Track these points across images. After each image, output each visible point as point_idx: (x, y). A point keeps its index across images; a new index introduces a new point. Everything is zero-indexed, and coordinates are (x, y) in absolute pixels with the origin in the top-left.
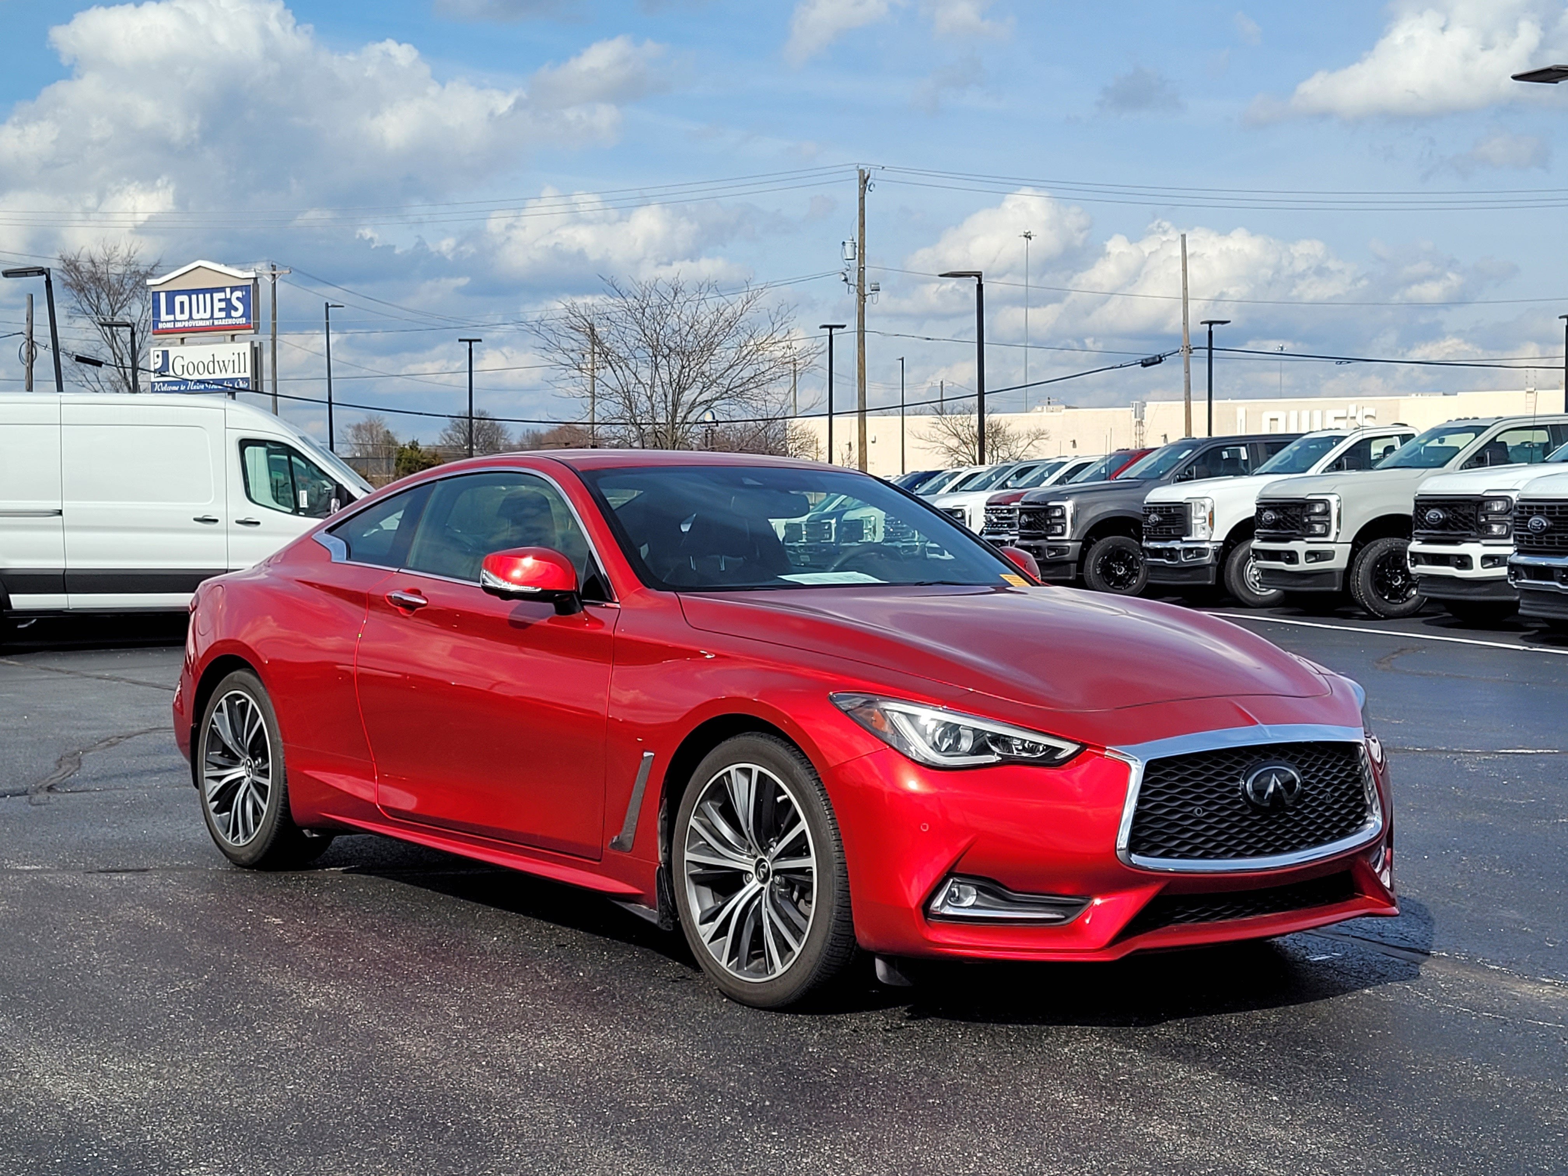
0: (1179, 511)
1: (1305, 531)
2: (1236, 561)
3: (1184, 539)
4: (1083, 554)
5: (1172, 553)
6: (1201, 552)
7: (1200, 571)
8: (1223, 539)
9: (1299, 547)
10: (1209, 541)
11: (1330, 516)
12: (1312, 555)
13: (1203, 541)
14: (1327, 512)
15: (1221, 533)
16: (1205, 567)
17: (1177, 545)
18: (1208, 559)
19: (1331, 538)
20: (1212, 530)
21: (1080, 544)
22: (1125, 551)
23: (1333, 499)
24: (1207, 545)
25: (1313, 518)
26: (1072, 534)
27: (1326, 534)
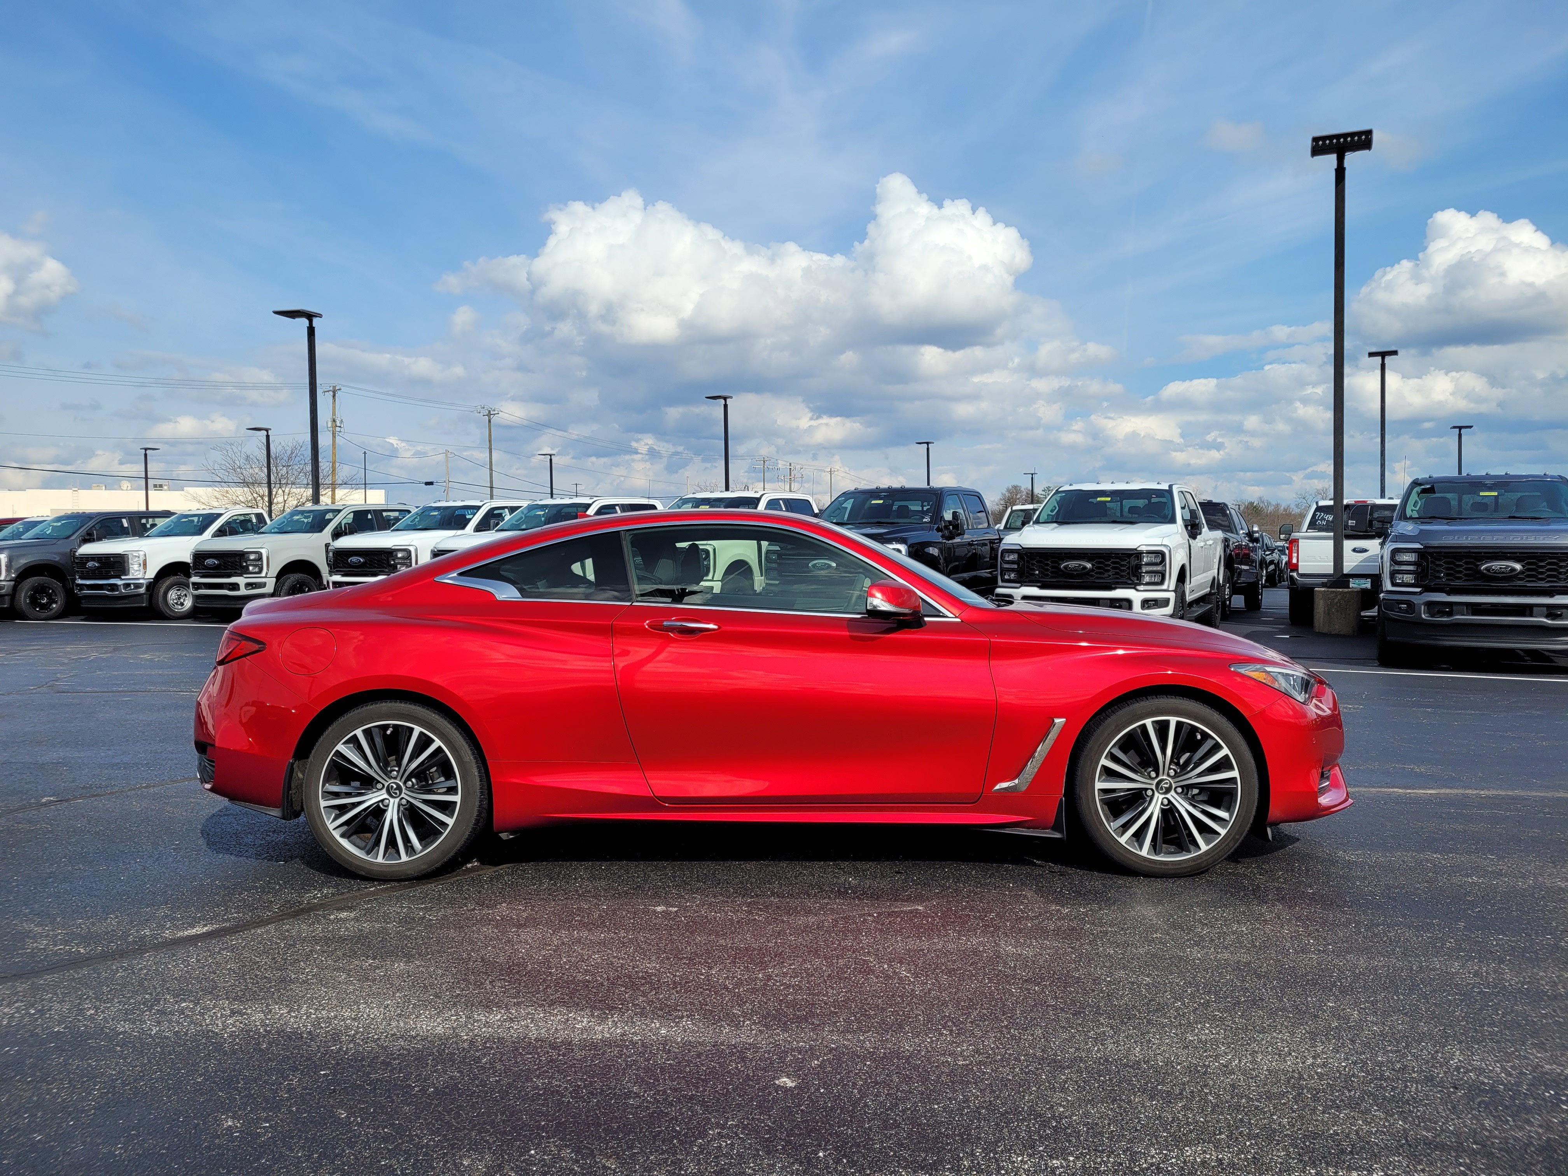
0: (118, 559)
1: (243, 571)
2: (162, 591)
3: (123, 577)
4: (15, 588)
5: (114, 587)
6: (138, 586)
7: (138, 598)
8: (153, 577)
9: (241, 581)
10: (143, 578)
11: (262, 561)
12: (249, 585)
13: (138, 579)
14: (260, 559)
15: (151, 573)
16: (140, 595)
17: (119, 582)
18: (142, 590)
19: (263, 574)
20: (145, 572)
21: (13, 583)
22: (47, 587)
23: (264, 551)
24: (141, 581)
25: (249, 563)
26: (6, 576)
27: (260, 571)
